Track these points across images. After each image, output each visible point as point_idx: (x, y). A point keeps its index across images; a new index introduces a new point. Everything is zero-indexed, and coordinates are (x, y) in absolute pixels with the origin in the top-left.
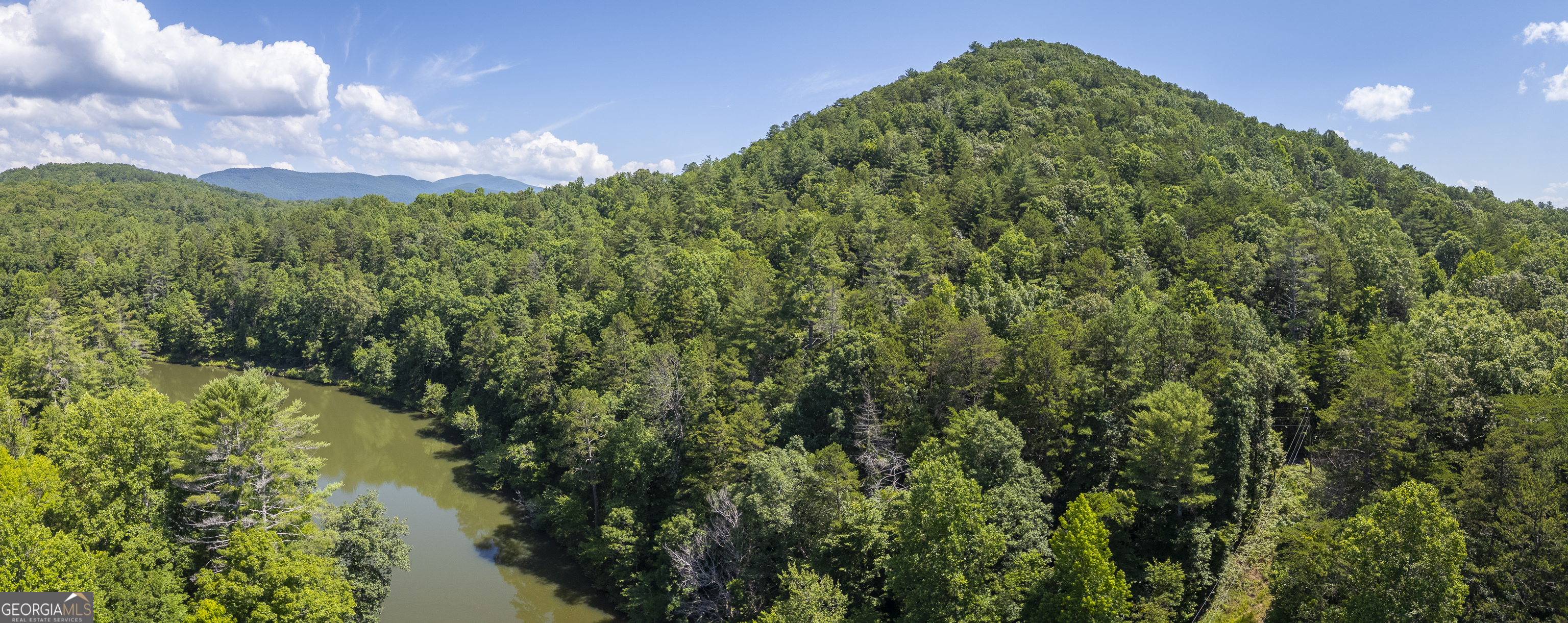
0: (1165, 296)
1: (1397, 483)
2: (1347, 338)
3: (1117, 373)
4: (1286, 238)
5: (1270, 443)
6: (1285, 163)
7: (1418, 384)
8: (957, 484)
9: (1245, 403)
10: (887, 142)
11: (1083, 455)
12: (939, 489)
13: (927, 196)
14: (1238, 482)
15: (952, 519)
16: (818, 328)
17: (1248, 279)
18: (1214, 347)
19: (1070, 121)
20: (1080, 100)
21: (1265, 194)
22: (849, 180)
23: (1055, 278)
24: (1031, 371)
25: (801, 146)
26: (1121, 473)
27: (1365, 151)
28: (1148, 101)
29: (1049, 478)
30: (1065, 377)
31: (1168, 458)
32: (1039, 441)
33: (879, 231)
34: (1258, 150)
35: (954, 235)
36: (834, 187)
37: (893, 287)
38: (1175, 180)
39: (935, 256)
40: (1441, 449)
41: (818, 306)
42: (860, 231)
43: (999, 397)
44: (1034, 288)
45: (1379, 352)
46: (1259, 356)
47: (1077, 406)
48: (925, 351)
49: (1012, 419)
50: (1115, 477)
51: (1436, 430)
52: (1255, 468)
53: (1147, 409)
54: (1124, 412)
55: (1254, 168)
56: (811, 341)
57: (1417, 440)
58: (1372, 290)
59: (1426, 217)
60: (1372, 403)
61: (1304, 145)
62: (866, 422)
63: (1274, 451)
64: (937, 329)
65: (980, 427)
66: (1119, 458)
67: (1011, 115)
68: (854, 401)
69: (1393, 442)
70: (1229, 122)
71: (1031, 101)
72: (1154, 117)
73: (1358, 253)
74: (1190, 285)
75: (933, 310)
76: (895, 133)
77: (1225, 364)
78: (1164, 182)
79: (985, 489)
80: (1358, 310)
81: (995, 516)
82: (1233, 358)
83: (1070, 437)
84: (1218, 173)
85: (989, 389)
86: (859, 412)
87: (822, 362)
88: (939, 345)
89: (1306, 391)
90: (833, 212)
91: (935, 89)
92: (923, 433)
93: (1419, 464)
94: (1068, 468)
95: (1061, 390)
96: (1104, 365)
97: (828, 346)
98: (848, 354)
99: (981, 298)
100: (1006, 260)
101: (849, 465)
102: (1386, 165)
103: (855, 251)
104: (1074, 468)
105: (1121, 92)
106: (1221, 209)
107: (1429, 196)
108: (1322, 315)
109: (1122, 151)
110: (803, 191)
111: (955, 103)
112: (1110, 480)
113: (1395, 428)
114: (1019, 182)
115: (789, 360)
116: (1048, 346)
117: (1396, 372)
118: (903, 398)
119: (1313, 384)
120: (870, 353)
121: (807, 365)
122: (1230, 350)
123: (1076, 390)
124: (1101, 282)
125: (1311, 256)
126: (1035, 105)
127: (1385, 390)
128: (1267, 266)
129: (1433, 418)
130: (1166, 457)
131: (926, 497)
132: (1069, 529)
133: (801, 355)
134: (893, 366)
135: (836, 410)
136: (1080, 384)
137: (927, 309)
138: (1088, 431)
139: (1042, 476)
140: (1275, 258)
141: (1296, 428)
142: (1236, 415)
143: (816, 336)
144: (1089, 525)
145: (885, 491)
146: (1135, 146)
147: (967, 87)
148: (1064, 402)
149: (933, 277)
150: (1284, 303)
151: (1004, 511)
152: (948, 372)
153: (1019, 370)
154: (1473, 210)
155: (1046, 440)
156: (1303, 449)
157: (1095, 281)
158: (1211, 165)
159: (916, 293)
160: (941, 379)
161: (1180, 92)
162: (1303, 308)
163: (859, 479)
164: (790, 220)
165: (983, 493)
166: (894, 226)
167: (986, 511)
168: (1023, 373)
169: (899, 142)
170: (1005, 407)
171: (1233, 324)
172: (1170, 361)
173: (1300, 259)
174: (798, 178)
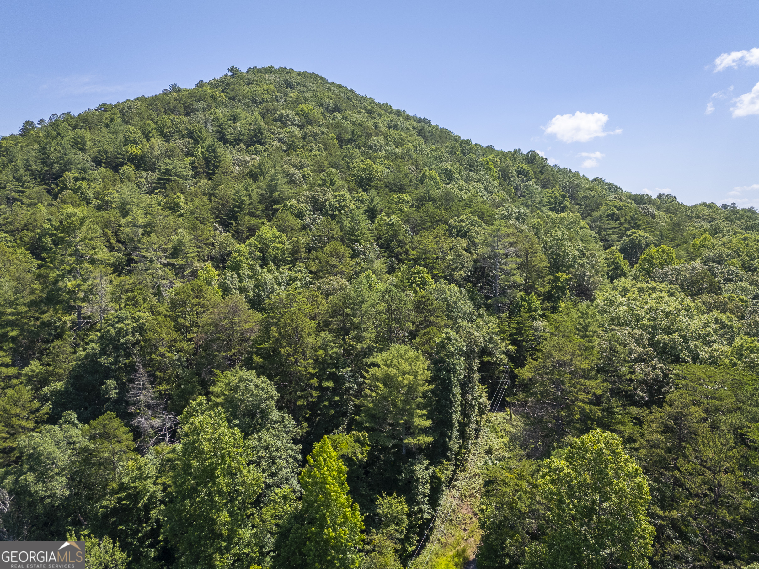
0: (392, 278)
1: (586, 430)
2: (540, 312)
3: (353, 338)
4: (491, 235)
5: (477, 394)
6: (493, 176)
7: (602, 351)
8: (223, 434)
9: (456, 361)
10: (152, 148)
11: (326, 403)
12: (207, 439)
13: (190, 197)
14: (451, 426)
15: (219, 465)
16: (87, 311)
17: (460, 266)
18: (432, 318)
19: (315, 140)
20: (324, 122)
21: (475, 201)
22: (115, 180)
23: (303, 265)
24: (284, 337)
25: (60, 145)
26: (357, 417)
27: (561, 167)
28: (381, 125)
29: (299, 423)
30: (312, 341)
31: (394, 405)
32: (290, 393)
33: (146, 226)
34: (470, 166)
35: (216, 230)
36: (99, 186)
37: (160, 273)
38: (402, 189)
39: (200, 247)
40: (623, 405)
41: (86, 292)
42: (127, 225)
43: (257, 359)
44: (286, 272)
45: (568, 324)
46: (468, 325)
47: (321, 364)
48: (192, 325)
49: (268, 377)
50: (352, 422)
51: (618, 388)
52: (465, 414)
53: (378, 366)
54: (359, 368)
55: (467, 180)
56: (80, 323)
57: (601, 396)
58: (563, 276)
59: (612, 219)
60: (562, 364)
61: (509, 163)
62: (139, 389)
63: (480, 400)
64: (202, 306)
65: (242, 385)
66: (355, 406)
67: (265, 133)
68: (126, 372)
69: (581, 397)
70: (448, 144)
71: (282, 121)
72: (386, 138)
73: (551, 247)
74: (413, 270)
75: (198, 292)
76: (160, 141)
77: (440, 331)
78: (393, 191)
79: (246, 435)
80: (550, 292)
81: (255, 458)
82: (447, 326)
83: (316, 389)
84: (437, 185)
85: (248, 353)
86: (132, 381)
87: (92, 341)
88: (204, 319)
89: (507, 353)
90: (99, 208)
91: (197, 105)
92: (191, 393)
93: (604, 416)
94: (314, 414)
95: (308, 352)
96: (343, 332)
97: (98, 326)
98: (119, 332)
99: (241, 281)
100: (261, 250)
101: (124, 429)
102: (579, 178)
103: (123, 243)
104: (319, 415)
105: (358, 116)
106: (438, 212)
107: (616, 202)
108: (519, 294)
109: (358, 166)
110: (65, 188)
111: (216, 119)
112: (348, 424)
113: (582, 385)
114: (272, 189)
115: (57, 343)
116: (297, 317)
117: (582, 341)
118: (173, 365)
119: (512, 348)
120: (141, 329)
121: (77, 345)
122: (444, 320)
123: (321, 352)
124: (341, 267)
125: (512, 249)
126: (286, 125)
127: (573, 354)
128: (475, 256)
129: (616, 379)
130: (392, 404)
131: (196, 448)
132: (315, 466)
133: (69, 336)
134: (163, 339)
135: (108, 382)
136: (324, 347)
137: (193, 290)
138: (331, 384)
139: (293, 422)
140: (482, 250)
141: (498, 383)
142: (449, 371)
143: (85, 318)
144: (331, 462)
145: (159, 448)
146: (369, 162)
147: (226, 106)
148: (310, 361)
149: (198, 265)
150: (488, 284)
151: (262, 453)
152: (212, 341)
153: (274, 337)
154: (656, 213)
155: (296, 392)
156: (504, 399)
157: (336, 267)
158: (432, 178)
159: (183, 277)
160: (207, 347)
161: (408, 118)
162: (504, 289)
163: (134, 440)
164: (51, 214)
165: (244, 439)
166: (160, 222)
167: (247, 455)
168: (277, 340)
169: (164, 150)
170: (262, 367)
171: (447, 300)
172: (396, 328)
173: (503, 252)
174: (59, 175)
